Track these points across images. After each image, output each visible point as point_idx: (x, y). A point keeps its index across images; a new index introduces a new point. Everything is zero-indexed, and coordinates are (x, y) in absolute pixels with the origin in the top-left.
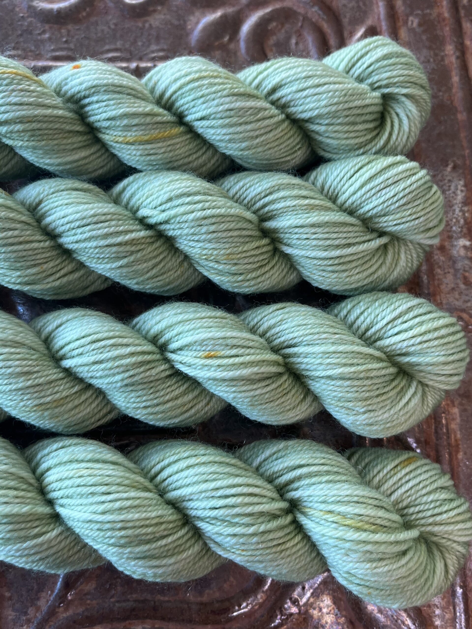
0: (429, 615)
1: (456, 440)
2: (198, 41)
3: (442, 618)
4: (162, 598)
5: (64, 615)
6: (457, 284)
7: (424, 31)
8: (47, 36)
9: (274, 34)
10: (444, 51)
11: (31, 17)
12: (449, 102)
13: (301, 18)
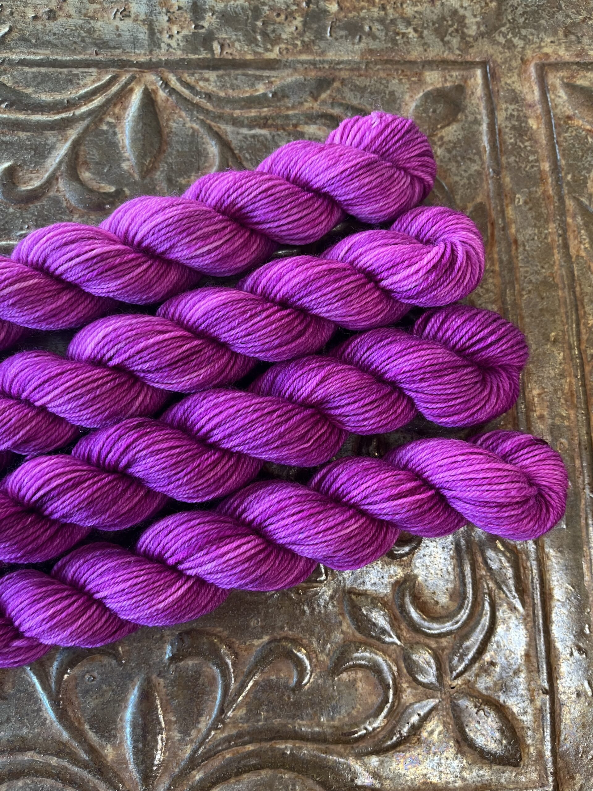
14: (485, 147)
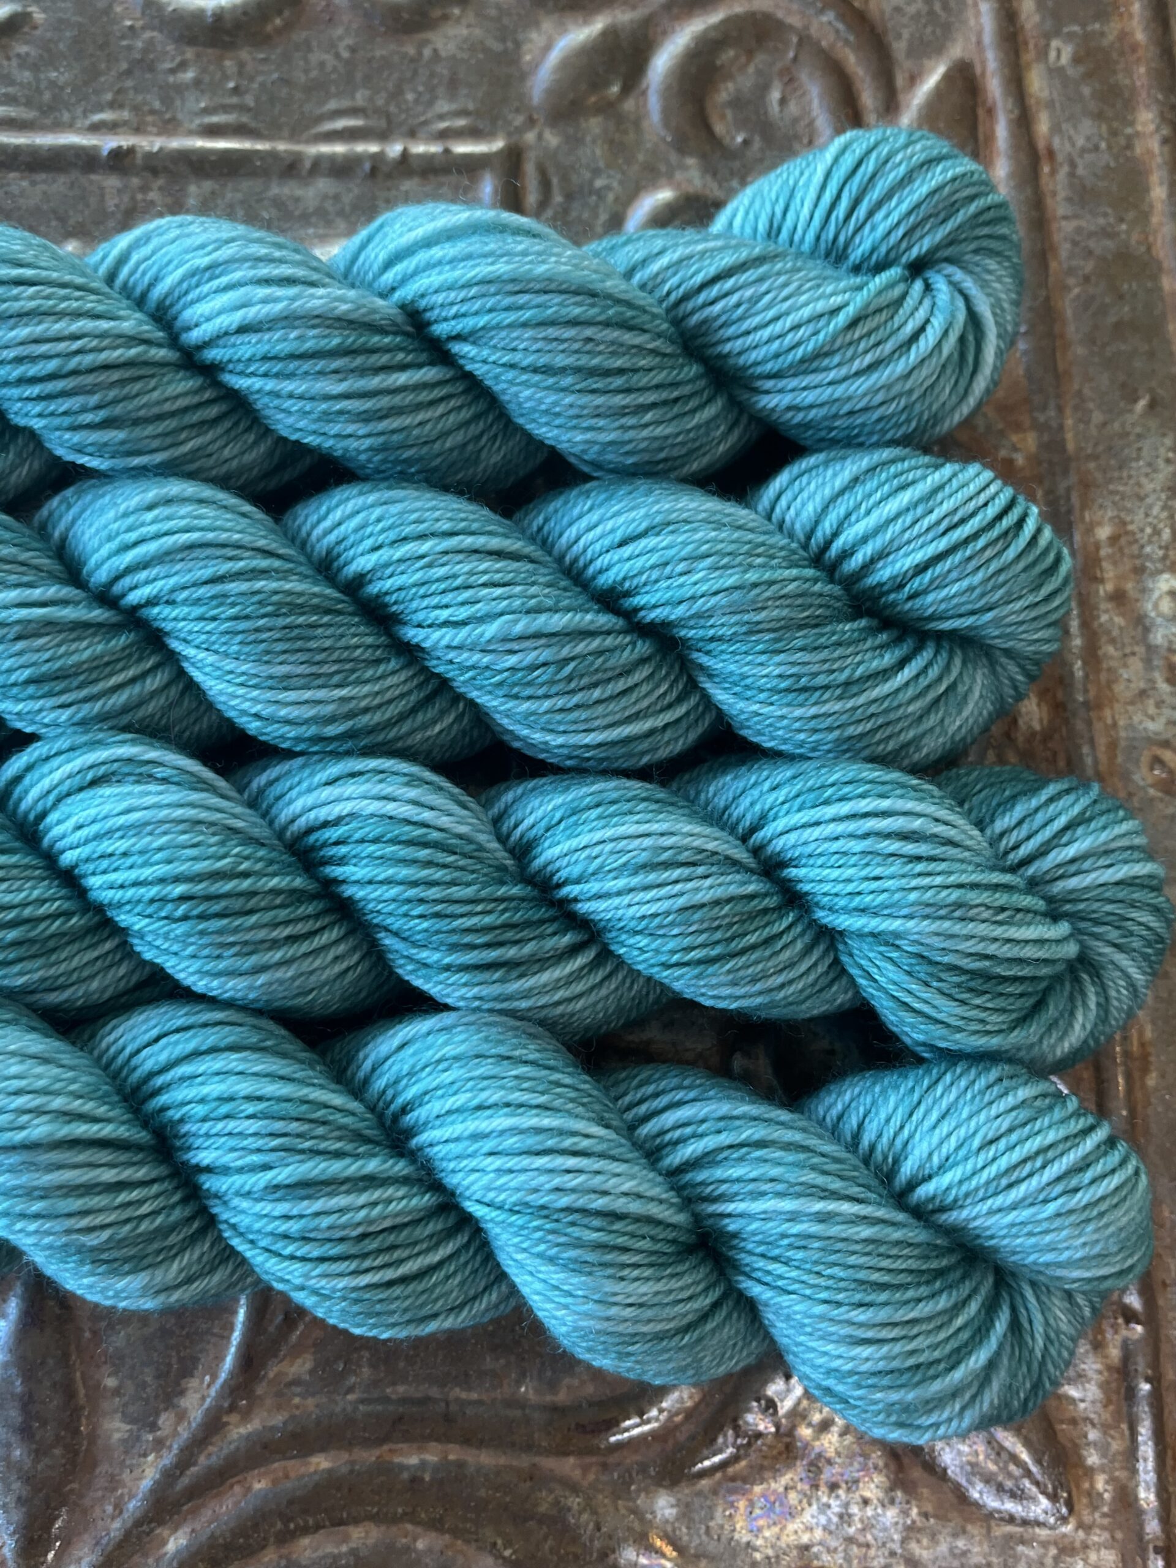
0: (1072, 1441)
1: (1142, 1045)
2: (549, 92)
3: (1104, 1449)
4: (464, 1395)
5: (243, 1431)
6: (1152, 681)
7: (1088, 76)
8: (189, 75)
9: (730, 77)
10: (1132, 123)
11: (153, 29)
12: (1143, 249)
13: (795, 39)
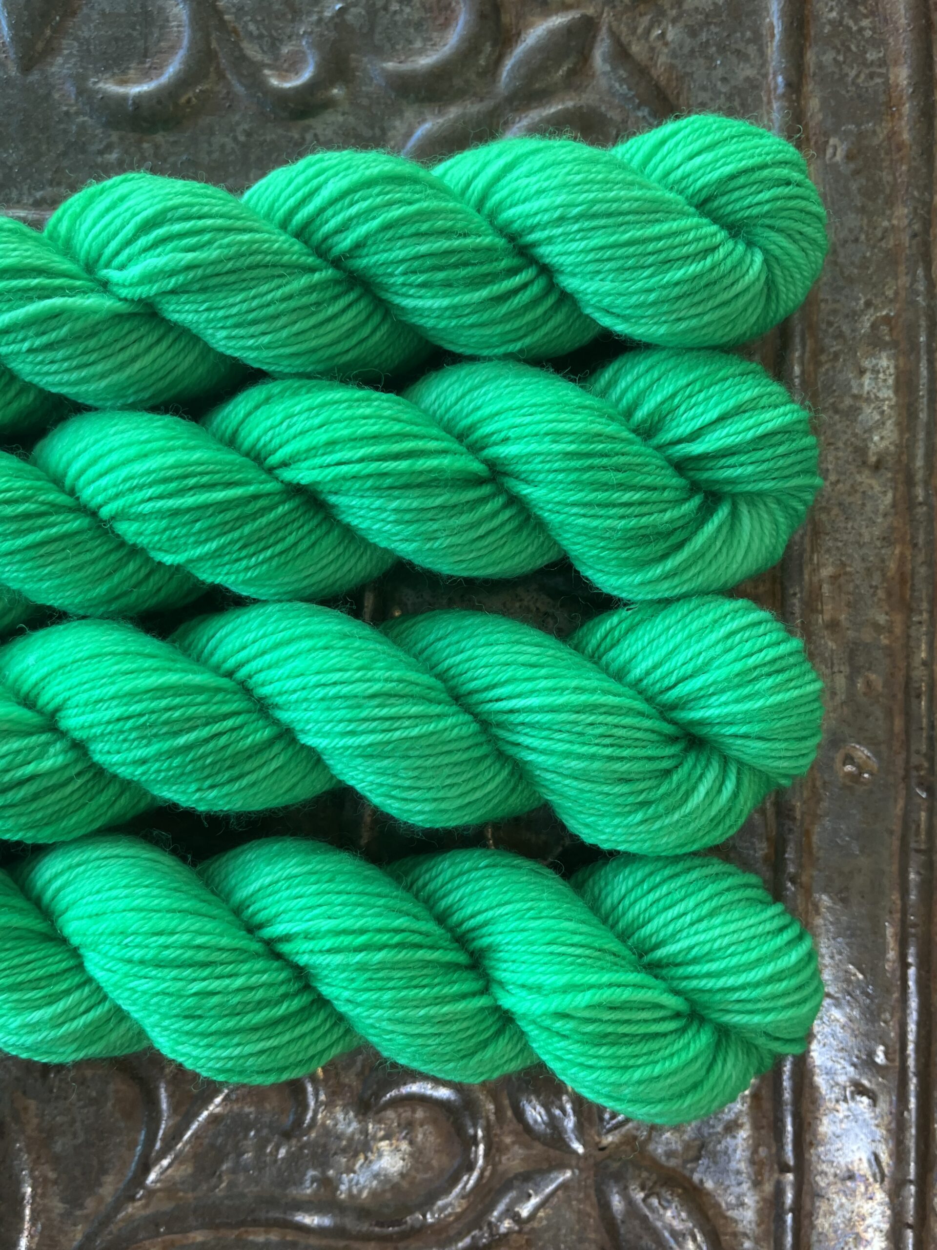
14: (772, 27)
